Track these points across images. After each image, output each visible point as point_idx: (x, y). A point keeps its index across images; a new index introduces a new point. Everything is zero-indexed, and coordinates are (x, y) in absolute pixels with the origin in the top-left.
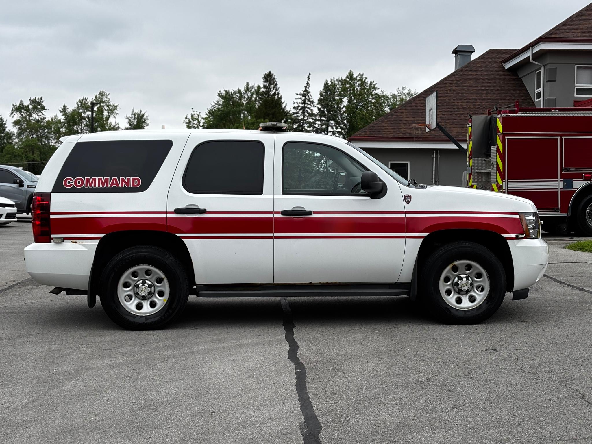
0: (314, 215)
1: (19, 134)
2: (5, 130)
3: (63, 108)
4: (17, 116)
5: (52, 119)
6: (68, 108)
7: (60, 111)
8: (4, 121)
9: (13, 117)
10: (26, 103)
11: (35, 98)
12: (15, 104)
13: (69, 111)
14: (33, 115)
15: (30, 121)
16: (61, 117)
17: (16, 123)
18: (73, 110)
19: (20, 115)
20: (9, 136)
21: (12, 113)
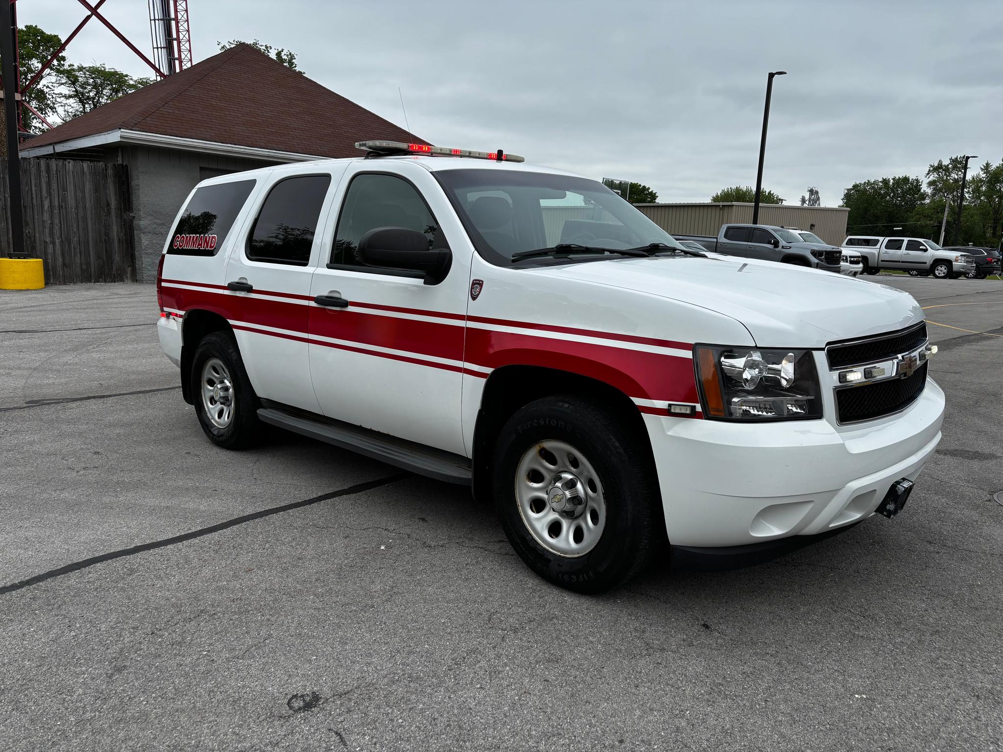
0: (351, 309)
1: (934, 195)
2: (920, 190)
3: (985, 166)
4: (933, 177)
5: (973, 178)
6: (991, 166)
7: (982, 169)
8: (920, 182)
9: (929, 177)
10: (946, 162)
11: (957, 157)
12: (932, 165)
13: (993, 168)
14: (953, 175)
15: (947, 180)
16: (983, 175)
17: (930, 184)
18: (997, 167)
19: (936, 175)
20: (923, 196)
21: (928, 174)
